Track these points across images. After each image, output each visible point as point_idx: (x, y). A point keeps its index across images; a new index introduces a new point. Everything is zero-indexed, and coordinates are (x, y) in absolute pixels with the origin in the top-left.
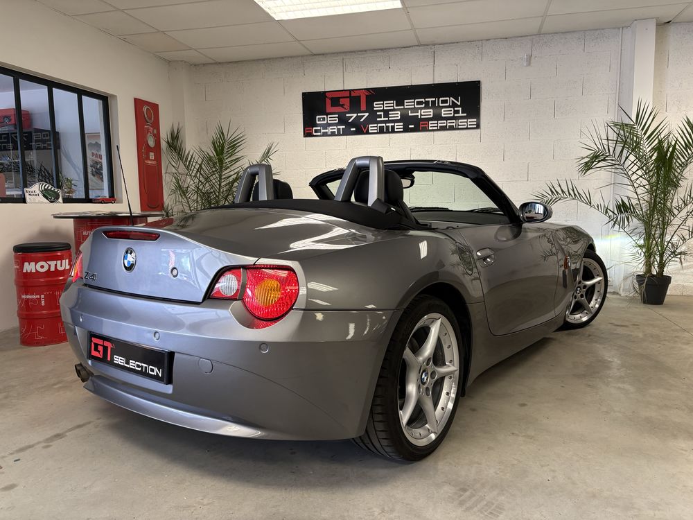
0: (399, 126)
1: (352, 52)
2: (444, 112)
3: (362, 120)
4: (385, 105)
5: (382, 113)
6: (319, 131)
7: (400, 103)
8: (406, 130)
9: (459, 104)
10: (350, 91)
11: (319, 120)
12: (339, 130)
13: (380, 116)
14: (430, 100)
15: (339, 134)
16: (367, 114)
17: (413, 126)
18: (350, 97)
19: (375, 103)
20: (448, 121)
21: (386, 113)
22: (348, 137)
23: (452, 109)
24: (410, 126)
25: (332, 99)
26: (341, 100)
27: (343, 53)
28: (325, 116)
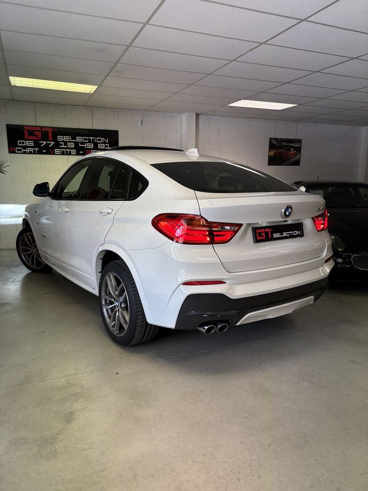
0: (74, 151)
1: (40, 103)
2: (99, 146)
3: (50, 146)
4: (65, 138)
5: (63, 143)
6: (21, 150)
7: (74, 138)
8: (78, 154)
9: (107, 142)
10: (41, 127)
11: (20, 143)
12: (34, 151)
13: (62, 145)
14: (91, 138)
15: (35, 153)
16: (53, 143)
17: (82, 152)
18: (41, 131)
19: (58, 136)
21: (66, 143)
22: (41, 155)
23: (104, 145)
24: (80, 152)
25: (28, 131)
27: (34, 102)
28: (24, 141)
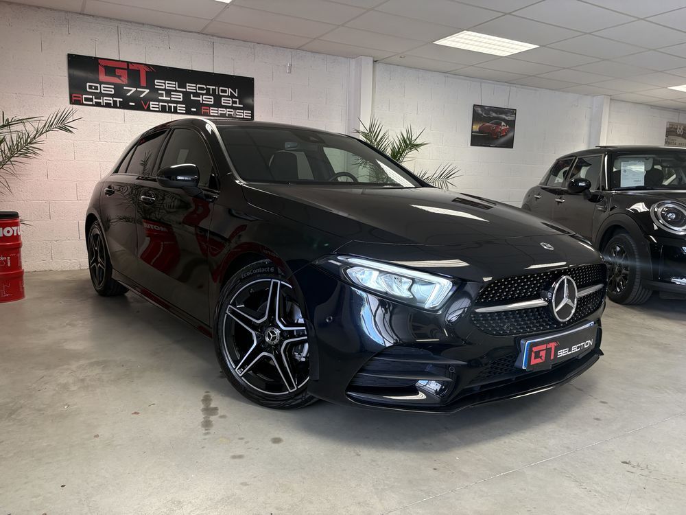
0: (181, 108)
1: (128, 21)
2: (224, 101)
3: (142, 96)
4: (167, 85)
5: (164, 92)
6: (91, 100)
7: (182, 85)
8: (188, 112)
9: (236, 95)
10: (128, 63)
11: (91, 87)
12: (115, 102)
14: (211, 87)
15: (115, 106)
16: (147, 91)
17: (195, 110)
18: (128, 69)
19: (156, 81)
20: (228, 110)
21: (168, 92)
22: (126, 111)
23: (230, 99)
24: (192, 109)
25: (106, 68)
26: (117, 70)
27: (117, 20)
28: (98, 85)
